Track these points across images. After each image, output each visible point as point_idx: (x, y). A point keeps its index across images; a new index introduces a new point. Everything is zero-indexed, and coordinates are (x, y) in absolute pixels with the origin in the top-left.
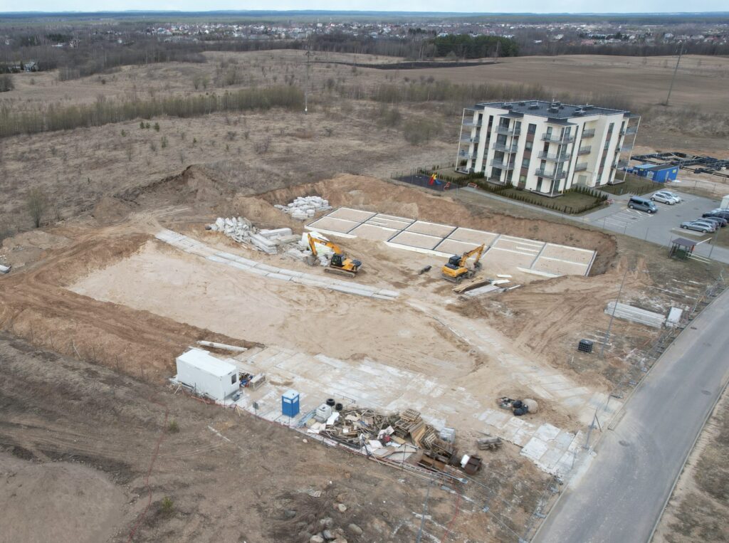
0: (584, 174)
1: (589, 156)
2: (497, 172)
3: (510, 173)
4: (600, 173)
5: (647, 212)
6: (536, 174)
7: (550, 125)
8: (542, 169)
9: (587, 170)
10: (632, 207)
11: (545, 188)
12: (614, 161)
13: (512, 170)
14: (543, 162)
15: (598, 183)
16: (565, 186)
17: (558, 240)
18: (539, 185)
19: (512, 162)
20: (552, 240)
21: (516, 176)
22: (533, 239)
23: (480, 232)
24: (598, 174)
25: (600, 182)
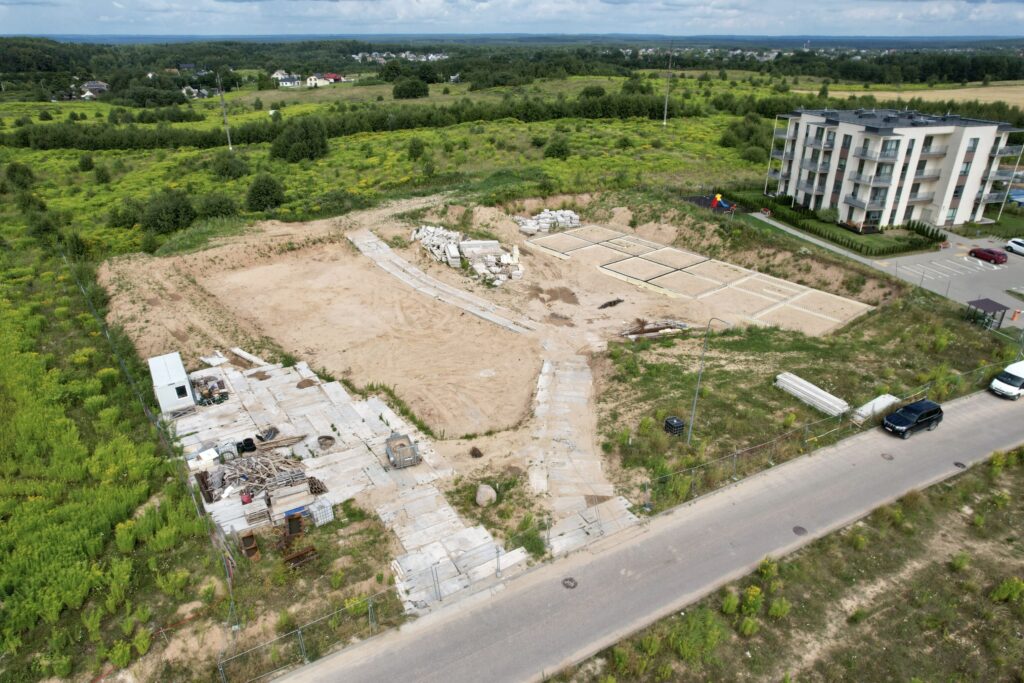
0: (930, 207)
1: (937, 184)
2: (807, 197)
3: (819, 199)
4: (954, 207)
6: (845, 202)
7: (869, 136)
8: (854, 194)
9: (934, 202)
11: (859, 219)
12: (981, 192)
13: (822, 195)
14: (857, 186)
15: (950, 222)
16: (891, 221)
17: (831, 287)
18: (850, 216)
19: (822, 184)
20: (823, 285)
21: (826, 204)
22: (800, 282)
23: (737, 267)
24: (950, 208)
25: (953, 220)
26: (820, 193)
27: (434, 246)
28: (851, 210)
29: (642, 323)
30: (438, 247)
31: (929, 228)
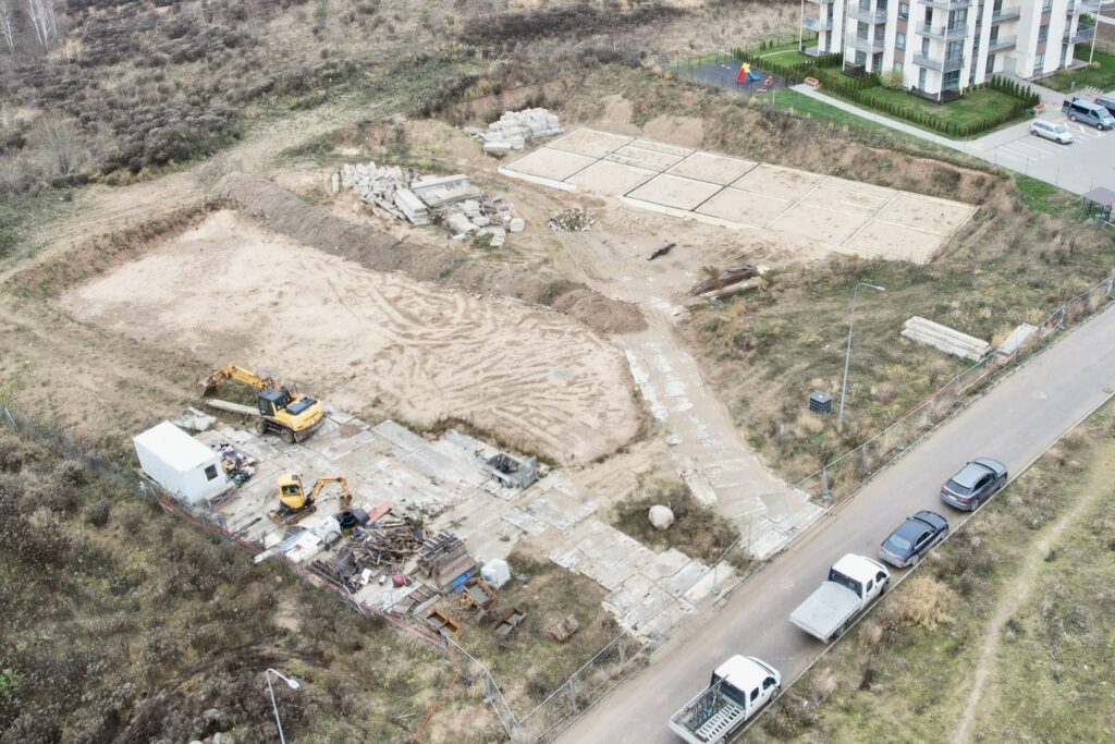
0: (1013, 55)
1: (1018, 24)
2: (861, 55)
3: (878, 57)
4: (1041, 52)
5: (1096, 127)
6: (914, 62)
8: (925, 53)
9: (1017, 48)
10: (1073, 118)
11: (934, 86)
12: (1068, 30)
13: (881, 53)
14: (926, 40)
15: (1038, 71)
16: (971, 80)
17: (921, 186)
18: (922, 80)
19: (880, 36)
20: (912, 186)
21: (887, 65)
22: (881, 183)
23: (797, 171)
24: (1037, 54)
25: (1041, 69)
26: (877, 50)
27: (378, 196)
28: (923, 71)
29: (714, 273)
30: (383, 197)
31: (1018, 86)
